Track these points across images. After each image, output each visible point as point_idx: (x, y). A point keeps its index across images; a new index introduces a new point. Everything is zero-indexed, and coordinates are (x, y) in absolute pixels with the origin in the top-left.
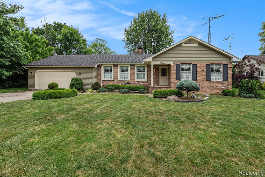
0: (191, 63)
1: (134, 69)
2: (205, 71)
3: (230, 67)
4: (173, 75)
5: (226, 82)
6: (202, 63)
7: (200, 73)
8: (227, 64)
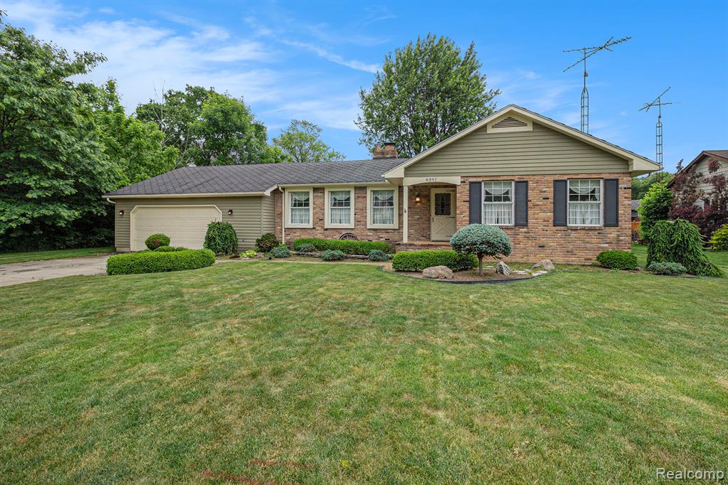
0: (512, 178)
1: (366, 197)
2: (552, 201)
3: (625, 186)
4: (461, 213)
5: (613, 229)
6: (542, 176)
7: (538, 205)
8: (617, 180)
